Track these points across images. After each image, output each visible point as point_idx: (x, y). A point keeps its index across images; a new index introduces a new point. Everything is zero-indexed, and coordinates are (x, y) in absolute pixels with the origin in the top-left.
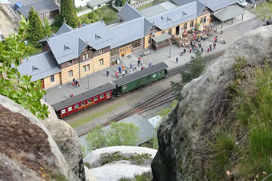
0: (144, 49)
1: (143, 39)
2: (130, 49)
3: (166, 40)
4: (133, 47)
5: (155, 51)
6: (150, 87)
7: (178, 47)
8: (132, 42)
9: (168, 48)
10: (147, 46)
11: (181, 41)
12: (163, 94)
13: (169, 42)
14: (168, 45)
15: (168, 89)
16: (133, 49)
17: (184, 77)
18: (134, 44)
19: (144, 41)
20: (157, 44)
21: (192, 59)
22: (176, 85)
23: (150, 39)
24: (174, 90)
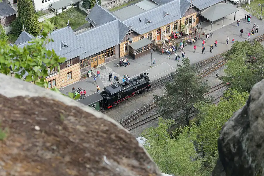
0: (120, 58)
1: (118, 46)
2: (103, 59)
3: (146, 46)
4: (107, 56)
5: (133, 60)
7: (160, 54)
8: (106, 50)
9: (148, 56)
10: (124, 55)
11: (164, 47)
12: (145, 110)
13: (149, 48)
14: (149, 52)
15: (151, 105)
16: (107, 58)
17: (170, 89)
18: (108, 53)
19: (120, 49)
20: (135, 52)
21: (179, 68)
22: (161, 100)
23: (127, 46)
24: (158, 106)
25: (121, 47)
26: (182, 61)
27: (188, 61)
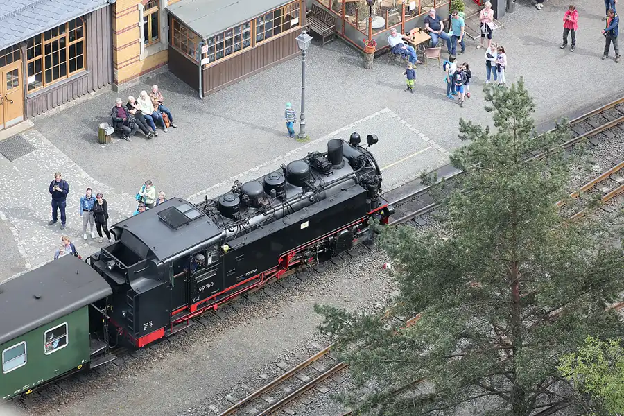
0: (114, 89)
1: (106, 16)
2: (16, 93)
3: (268, 16)
4: (39, 78)
5: (194, 101)
6: (174, 357)
7: (354, 63)
8: (30, 42)
9: (285, 74)
10: (139, 67)
11: (378, 22)
12: (270, 400)
13: (287, 27)
14: (287, 48)
15: (304, 369)
16: (38, 90)
17: (414, 271)
18: (43, 56)
19: (113, 32)
20: (205, 49)
21: (469, 143)
22: (360, 336)
23: (155, 16)
24: (348, 373)
25: (120, 23)
26: (489, 105)
27: (524, 102)
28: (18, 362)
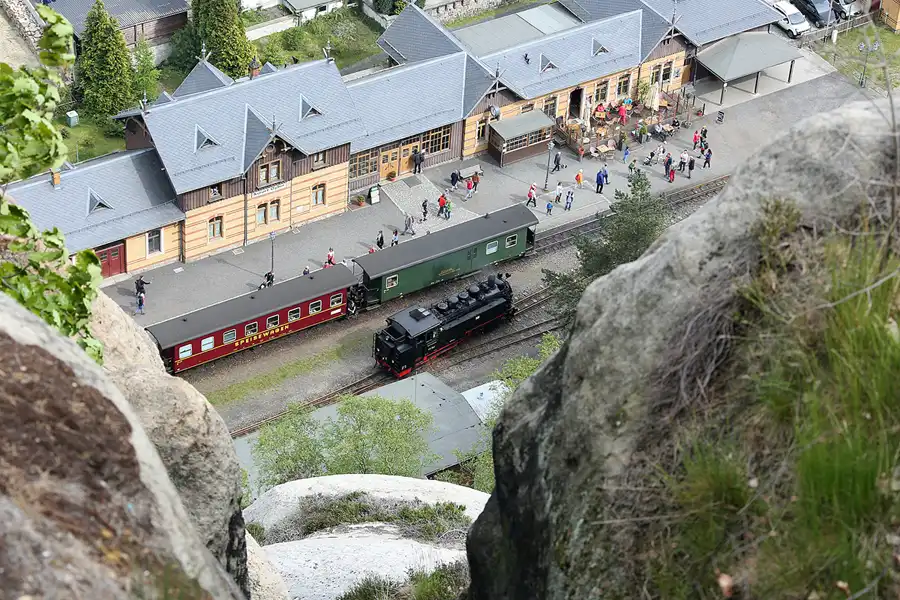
0: (462, 159)
1: (461, 125)
3: (536, 132)
5: (499, 169)
7: (574, 158)
8: (424, 133)
9: (540, 159)
10: (474, 150)
11: (586, 140)
13: (544, 138)
14: (543, 148)
15: (535, 297)
17: (589, 257)
18: (430, 140)
19: (463, 133)
20: (505, 145)
21: (619, 201)
22: (562, 284)
23: (484, 127)
24: (555, 301)
25: (467, 129)
26: (630, 184)
27: (646, 184)
28: (494, 250)
